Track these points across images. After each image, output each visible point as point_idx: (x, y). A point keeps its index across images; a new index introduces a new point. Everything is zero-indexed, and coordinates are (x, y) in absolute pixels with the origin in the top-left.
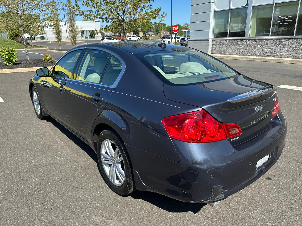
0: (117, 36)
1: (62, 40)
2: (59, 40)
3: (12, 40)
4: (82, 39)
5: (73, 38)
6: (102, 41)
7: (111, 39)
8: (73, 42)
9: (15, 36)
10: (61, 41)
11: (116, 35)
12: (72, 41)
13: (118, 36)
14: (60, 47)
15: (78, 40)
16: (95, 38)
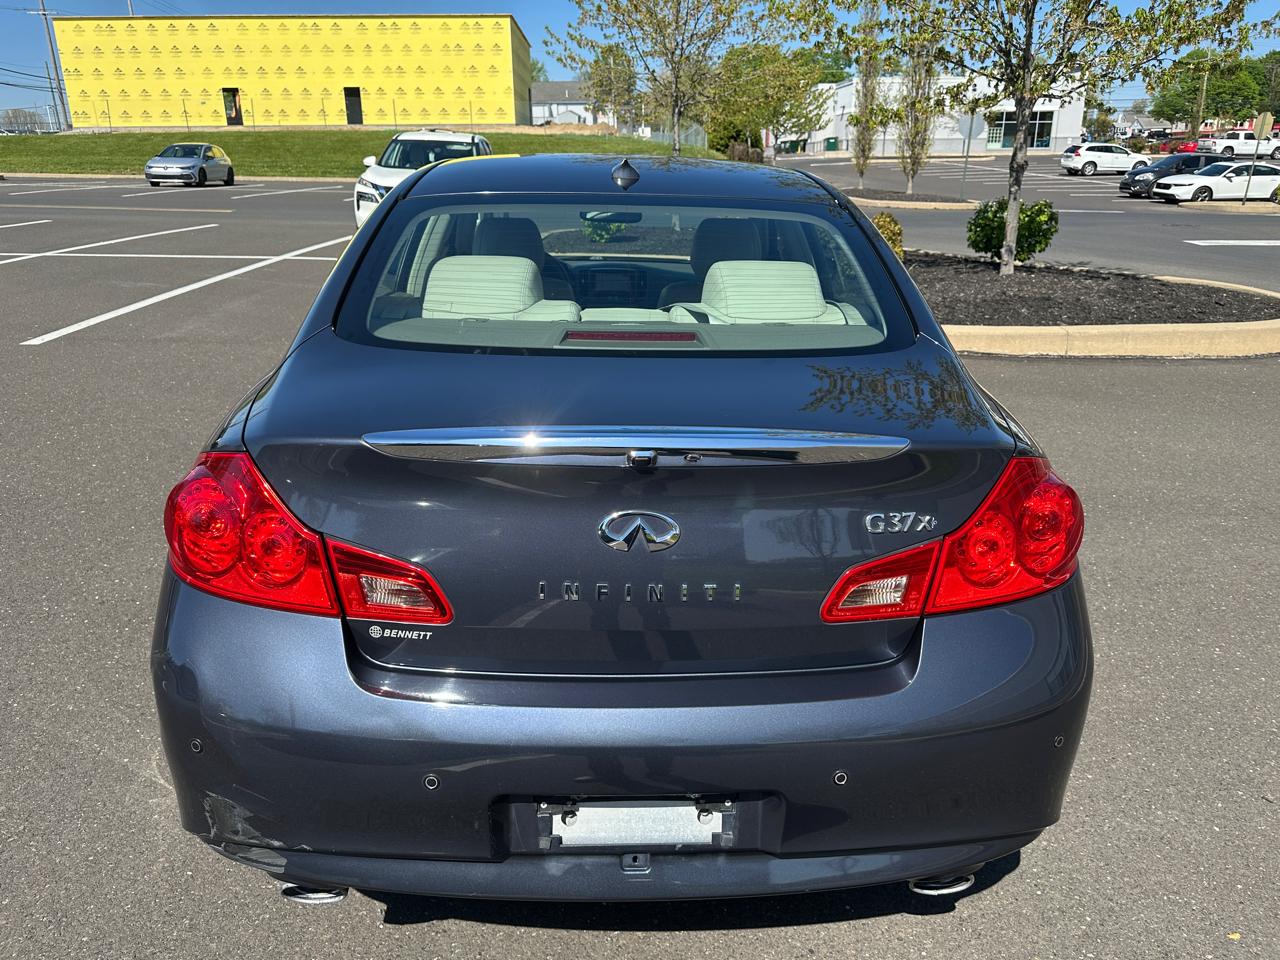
0: (1176, 134)
1: (874, 153)
2: (863, 151)
3: (718, 150)
4: (990, 151)
5: (912, 145)
6: (1068, 157)
7: (1113, 152)
8: (909, 160)
9: (732, 137)
10: (867, 158)
11: (1174, 131)
12: (903, 157)
13: (1182, 133)
14: (861, 180)
15: (932, 151)
16: (1047, 145)
